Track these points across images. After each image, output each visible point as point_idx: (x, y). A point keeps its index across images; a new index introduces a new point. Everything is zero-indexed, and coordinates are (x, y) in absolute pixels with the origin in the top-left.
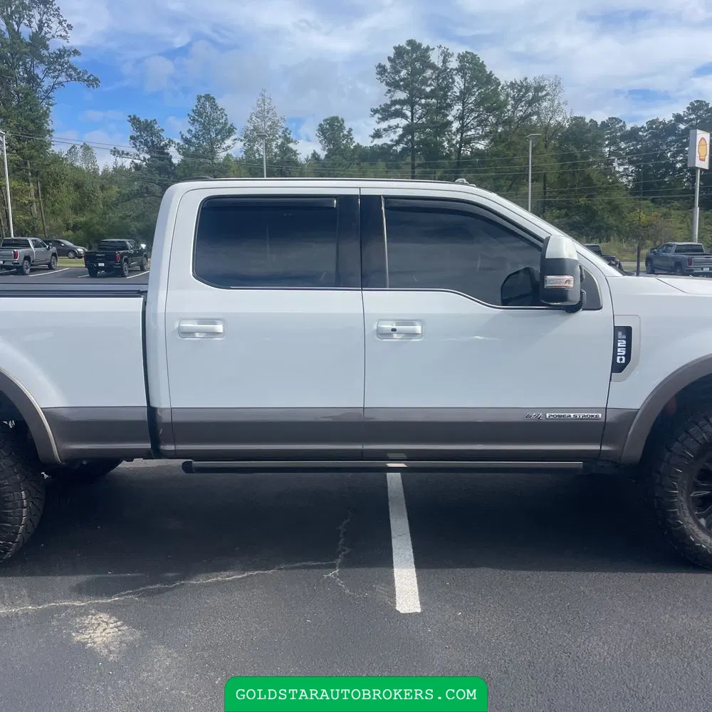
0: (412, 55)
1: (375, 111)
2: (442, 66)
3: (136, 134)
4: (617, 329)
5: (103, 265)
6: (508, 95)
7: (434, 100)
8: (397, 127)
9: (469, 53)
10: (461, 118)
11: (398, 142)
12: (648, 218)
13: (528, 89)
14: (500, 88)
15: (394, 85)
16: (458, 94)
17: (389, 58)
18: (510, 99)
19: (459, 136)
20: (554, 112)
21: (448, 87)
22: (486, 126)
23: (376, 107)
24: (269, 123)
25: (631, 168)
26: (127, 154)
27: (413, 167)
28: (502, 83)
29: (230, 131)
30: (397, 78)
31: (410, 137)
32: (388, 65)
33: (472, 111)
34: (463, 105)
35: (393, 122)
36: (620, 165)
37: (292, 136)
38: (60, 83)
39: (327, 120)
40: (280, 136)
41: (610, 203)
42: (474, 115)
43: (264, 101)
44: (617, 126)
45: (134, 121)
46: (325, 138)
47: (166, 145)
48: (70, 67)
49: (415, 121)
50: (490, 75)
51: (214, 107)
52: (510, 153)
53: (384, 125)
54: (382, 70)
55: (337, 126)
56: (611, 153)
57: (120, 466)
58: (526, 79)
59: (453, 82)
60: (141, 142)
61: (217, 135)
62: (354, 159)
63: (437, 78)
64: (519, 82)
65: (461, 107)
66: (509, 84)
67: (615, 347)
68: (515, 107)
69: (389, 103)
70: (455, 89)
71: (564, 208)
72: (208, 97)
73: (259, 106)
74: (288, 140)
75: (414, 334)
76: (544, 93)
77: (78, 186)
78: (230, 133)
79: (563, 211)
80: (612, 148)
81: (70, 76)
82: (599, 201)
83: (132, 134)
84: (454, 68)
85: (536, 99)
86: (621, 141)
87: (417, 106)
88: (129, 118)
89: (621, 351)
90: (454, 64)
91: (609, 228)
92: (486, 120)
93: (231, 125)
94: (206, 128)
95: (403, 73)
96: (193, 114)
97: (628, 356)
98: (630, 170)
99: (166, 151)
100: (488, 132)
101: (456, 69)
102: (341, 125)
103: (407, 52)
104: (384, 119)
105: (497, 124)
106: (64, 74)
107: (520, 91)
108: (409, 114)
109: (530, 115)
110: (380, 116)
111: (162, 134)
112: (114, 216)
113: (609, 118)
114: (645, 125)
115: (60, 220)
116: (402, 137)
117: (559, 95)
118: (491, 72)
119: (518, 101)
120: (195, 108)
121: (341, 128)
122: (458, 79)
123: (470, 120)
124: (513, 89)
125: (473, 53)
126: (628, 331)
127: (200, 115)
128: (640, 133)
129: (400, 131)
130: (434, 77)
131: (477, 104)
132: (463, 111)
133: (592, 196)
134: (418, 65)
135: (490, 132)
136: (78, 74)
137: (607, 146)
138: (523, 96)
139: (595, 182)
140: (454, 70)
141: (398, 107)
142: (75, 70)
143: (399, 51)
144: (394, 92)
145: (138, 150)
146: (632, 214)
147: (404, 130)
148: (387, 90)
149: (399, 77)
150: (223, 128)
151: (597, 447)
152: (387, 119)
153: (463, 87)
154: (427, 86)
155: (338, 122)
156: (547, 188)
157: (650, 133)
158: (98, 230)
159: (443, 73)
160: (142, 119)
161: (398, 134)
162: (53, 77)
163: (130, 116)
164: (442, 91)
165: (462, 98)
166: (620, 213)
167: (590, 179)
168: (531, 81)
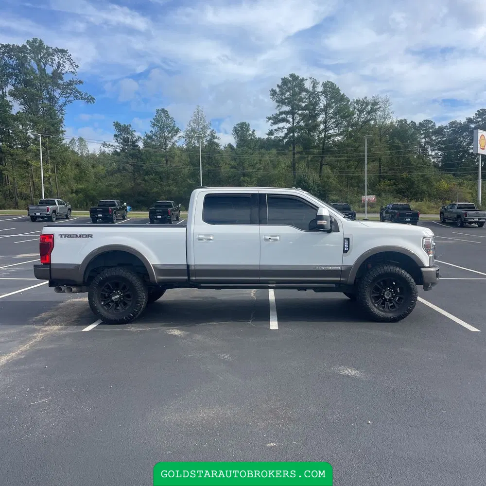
0: (293, 84)
1: (269, 119)
2: (312, 90)
3: (117, 133)
4: (344, 239)
5: (101, 215)
6: (355, 108)
7: (307, 112)
8: (284, 128)
9: (330, 82)
10: (325, 122)
11: (284, 138)
12: (449, 185)
13: (367, 104)
14: (349, 103)
15: (281, 102)
16: (323, 107)
17: (278, 86)
18: (356, 110)
19: (323, 134)
20: (385, 118)
21: (316, 104)
22: (341, 127)
23: (270, 115)
24: (201, 127)
26: (112, 146)
27: (294, 154)
28: (351, 100)
29: (177, 131)
30: (284, 98)
31: (291, 134)
32: (278, 90)
33: (332, 118)
34: (326, 114)
35: (281, 125)
36: (432, 150)
37: (216, 135)
38: (70, 101)
39: (239, 124)
40: (208, 135)
41: (423, 176)
42: (333, 120)
43: (198, 113)
44: (430, 125)
45: (117, 125)
46: (238, 135)
47: (136, 140)
48: (77, 91)
49: (295, 125)
50: (343, 96)
51: (167, 116)
52: (356, 145)
53: (275, 127)
54: (273, 93)
55: (245, 128)
56: (426, 143)
57: (159, 300)
58: (366, 98)
59: (319, 100)
60: (121, 138)
61: (169, 134)
62: (256, 149)
63: (309, 97)
64: (361, 100)
65: (324, 116)
66: (355, 101)
67: (344, 245)
68: (359, 116)
69: (278, 113)
70: (321, 105)
71: (393, 180)
72: (163, 111)
73: (195, 116)
74: (214, 137)
75: (277, 240)
76: (379, 106)
77: (78, 165)
78: (176, 132)
79: (392, 182)
80: (427, 140)
81: (76, 97)
82: (416, 175)
83: (115, 133)
84: (320, 91)
85: (373, 110)
86: (432, 135)
87: (296, 115)
88: (114, 124)
89: (346, 246)
90: (320, 88)
91: (423, 192)
92: (341, 123)
93: (178, 128)
94: (162, 129)
95: (287, 94)
96: (153, 121)
97: (349, 248)
98: (439, 154)
99: (136, 144)
100: (342, 132)
101: (321, 92)
102: (248, 128)
103: (290, 82)
104: (275, 123)
105: (348, 126)
106: (72, 95)
107: (362, 105)
108: (291, 120)
109: (370, 120)
110: (273, 122)
111: (134, 134)
112: (103, 185)
113: (424, 120)
114: (448, 125)
115: (67, 187)
116: (287, 135)
117: (389, 107)
118: (344, 94)
119: (361, 111)
120: (155, 118)
121: (248, 130)
122: (322, 98)
123: (331, 123)
124: (358, 104)
125: (332, 82)
126: (348, 239)
127: (158, 121)
128: (445, 130)
129: (285, 131)
130: (307, 97)
131: (335, 114)
132: (326, 117)
133: (411, 172)
134: (297, 89)
135: (344, 131)
136: (81, 95)
137: (423, 138)
138: (364, 109)
139: (413, 163)
140: (320, 92)
141: (284, 116)
142: (79, 92)
143: (285, 81)
144: (281, 106)
145: (119, 143)
146: (438, 183)
147: (287, 130)
148: (277, 106)
149: (285, 97)
150: (173, 129)
151: (339, 279)
152: (277, 124)
153: (325, 103)
154: (303, 103)
155: (246, 125)
156: (382, 167)
157: (451, 130)
158: (92, 194)
159: (313, 95)
160: (122, 125)
161: (284, 133)
162: (66, 98)
163: (114, 122)
164: (313, 106)
165: (325, 110)
166: (430, 183)
167: (410, 161)
168: (370, 99)
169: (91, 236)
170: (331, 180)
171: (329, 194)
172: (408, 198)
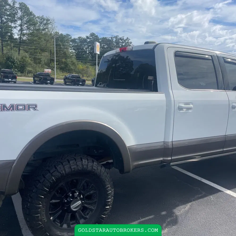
9: (23, 3)
10: (21, 26)
12: (83, 67)
13: (44, 20)
16: (19, 17)
18: (38, 22)
19: (20, 32)
20: (53, 29)
21: (16, 14)
22: (30, 30)
25: (74, 51)
28: (36, 16)
33: (25, 24)
34: (22, 21)
41: (72, 62)
44: (69, 37)
50: (31, 12)
58: (43, 16)
64: (41, 17)
68: (40, 25)
70: (18, 15)
76: (49, 22)
79: (57, 63)
82: (69, 61)
85: (47, 24)
86: (71, 42)
91: (72, 70)
107: (41, 20)
109: (45, 29)
113: (67, 34)
114: (78, 38)
117: (54, 24)
122: (19, 11)
123: (24, 27)
124: (39, 19)
128: (76, 40)
131: (27, 22)
132: (21, 23)
133: (66, 59)
138: (42, 22)
139: (67, 54)
140: (18, 8)
153: (21, 15)
156: (52, 54)
157: (79, 41)
159: (13, 8)
165: (21, 19)
166: (75, 65)
167: (66, 53)
168: (45, 17)
169: (35, 107)
170: (27, 59)
171: (26, 67)
172: (66, 72)
